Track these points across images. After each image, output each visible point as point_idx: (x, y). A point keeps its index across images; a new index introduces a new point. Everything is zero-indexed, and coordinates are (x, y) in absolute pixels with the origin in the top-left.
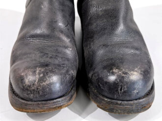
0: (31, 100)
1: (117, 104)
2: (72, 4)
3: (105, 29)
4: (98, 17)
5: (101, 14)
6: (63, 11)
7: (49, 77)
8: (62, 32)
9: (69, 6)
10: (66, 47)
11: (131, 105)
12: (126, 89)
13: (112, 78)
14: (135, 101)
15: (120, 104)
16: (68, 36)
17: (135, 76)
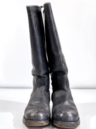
0: (33, 120)
1: (63, 123)
2: (49, 95)
3: (60, 101)
4: (58, 98)
5: (59, 97)
6: (45, 95)
7: (40, 113)
8: (45, 102)
9: (48, 95)
10: (46, 107)
11: (68, 123)
12: (66, 117)
13: (62, 115)
14: (69, 123)
15: (64, 123)
16: (47, 104)
17: (70, 114)
